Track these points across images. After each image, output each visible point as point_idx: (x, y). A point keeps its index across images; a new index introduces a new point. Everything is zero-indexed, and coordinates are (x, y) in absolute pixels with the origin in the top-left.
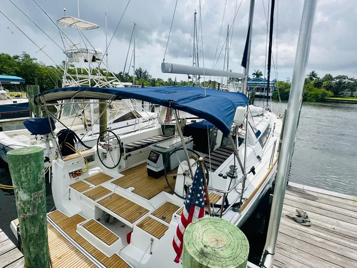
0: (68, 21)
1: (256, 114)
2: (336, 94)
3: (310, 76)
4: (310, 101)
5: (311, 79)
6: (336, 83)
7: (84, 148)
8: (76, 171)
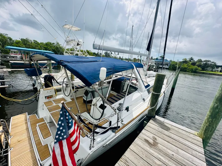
0: (67, 27)
1: (153, 76)
2: (203, 69)
3: (190, 59)
4: (188, 72)
5: (190, 61)
6: (204, 63)
7: (58, 85)
8: (49, 96)
